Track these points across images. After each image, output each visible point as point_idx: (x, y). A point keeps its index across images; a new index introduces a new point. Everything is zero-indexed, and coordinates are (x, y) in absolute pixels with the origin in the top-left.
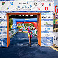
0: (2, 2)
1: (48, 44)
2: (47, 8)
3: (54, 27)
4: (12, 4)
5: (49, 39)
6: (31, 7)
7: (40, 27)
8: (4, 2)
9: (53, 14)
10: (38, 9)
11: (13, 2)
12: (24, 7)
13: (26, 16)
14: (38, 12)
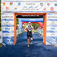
1: (53, 43)
5: (54, 38)
6: (37, 7)
7: (45, 27)
10: (44, 9)
13: (32, 16)
14: (44, 12)
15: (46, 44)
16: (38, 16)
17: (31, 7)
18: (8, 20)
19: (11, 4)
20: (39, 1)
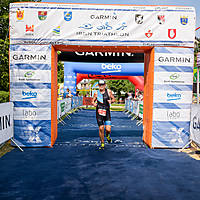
0: (40, 12)
1: (174, 140)
2: (175, 31)
4: (68, 17)
6: (124, 27)
7: (151, 90)
8: (46, 13)
9: (192, 51)
10: (146, 34)
11: (71, 13)
13: (110, 54)
14: (146, 44)
15: (153, 146)
16: (129, 54)
17: (107, 27)
18: (31, 68)
19: (42, 15)
20: (132, 8)
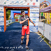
3: (40, 18)
5: (35, 27)
12: (17, 2)
